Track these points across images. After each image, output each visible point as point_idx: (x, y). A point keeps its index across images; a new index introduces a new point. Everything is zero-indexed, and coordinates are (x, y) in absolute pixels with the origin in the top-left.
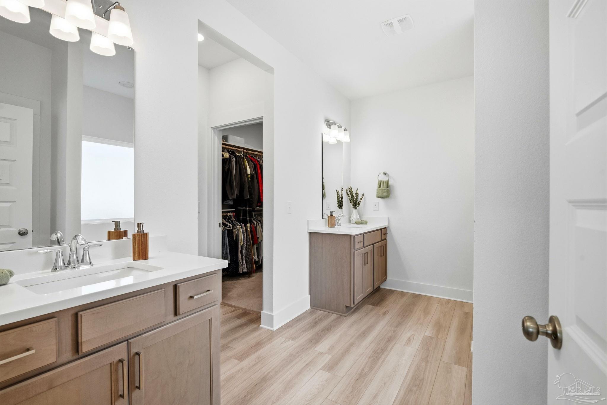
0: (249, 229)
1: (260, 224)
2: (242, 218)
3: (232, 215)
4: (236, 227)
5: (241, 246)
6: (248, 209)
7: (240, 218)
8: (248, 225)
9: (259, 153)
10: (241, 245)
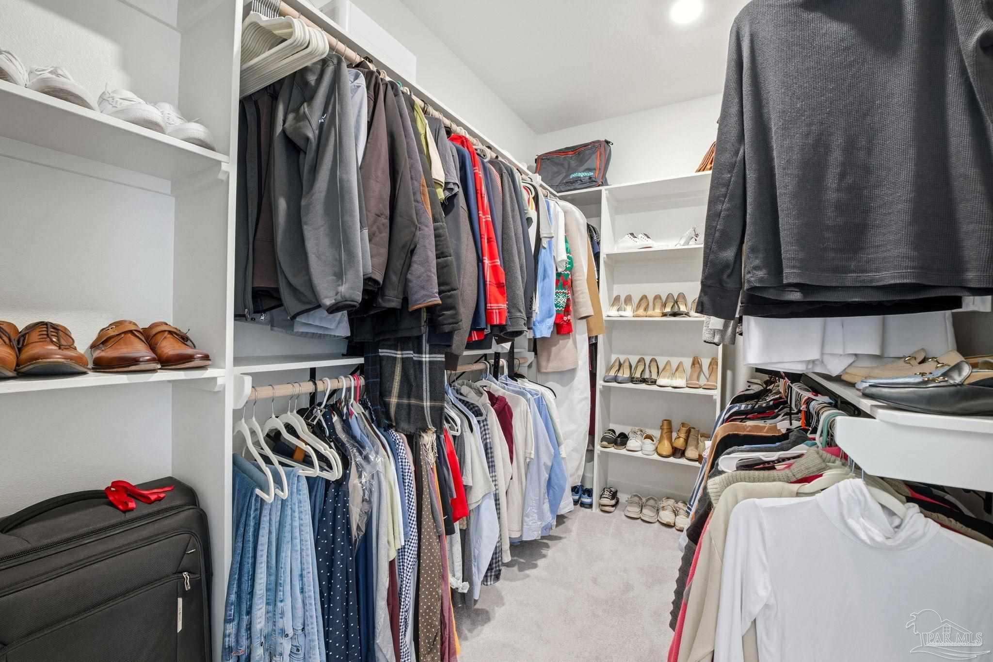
0: (430, 458)
1: (474, 420)
2: (399, 406)
3: (349, 390)
4: (366, 458)
5: (392, 564)
6: (426, 358)
7: (386, 406)
8: (428, 439)
9: (469, 133)
10: (393, 555)
